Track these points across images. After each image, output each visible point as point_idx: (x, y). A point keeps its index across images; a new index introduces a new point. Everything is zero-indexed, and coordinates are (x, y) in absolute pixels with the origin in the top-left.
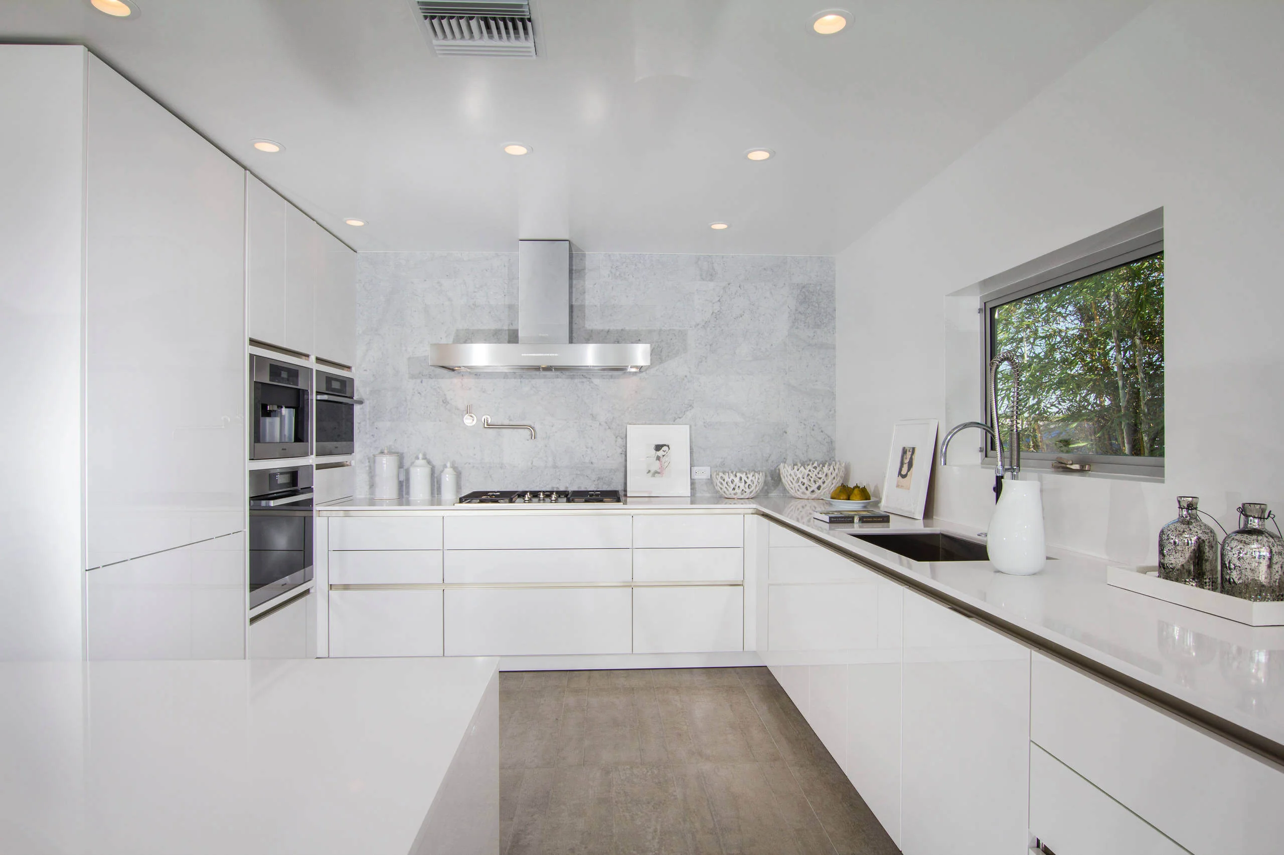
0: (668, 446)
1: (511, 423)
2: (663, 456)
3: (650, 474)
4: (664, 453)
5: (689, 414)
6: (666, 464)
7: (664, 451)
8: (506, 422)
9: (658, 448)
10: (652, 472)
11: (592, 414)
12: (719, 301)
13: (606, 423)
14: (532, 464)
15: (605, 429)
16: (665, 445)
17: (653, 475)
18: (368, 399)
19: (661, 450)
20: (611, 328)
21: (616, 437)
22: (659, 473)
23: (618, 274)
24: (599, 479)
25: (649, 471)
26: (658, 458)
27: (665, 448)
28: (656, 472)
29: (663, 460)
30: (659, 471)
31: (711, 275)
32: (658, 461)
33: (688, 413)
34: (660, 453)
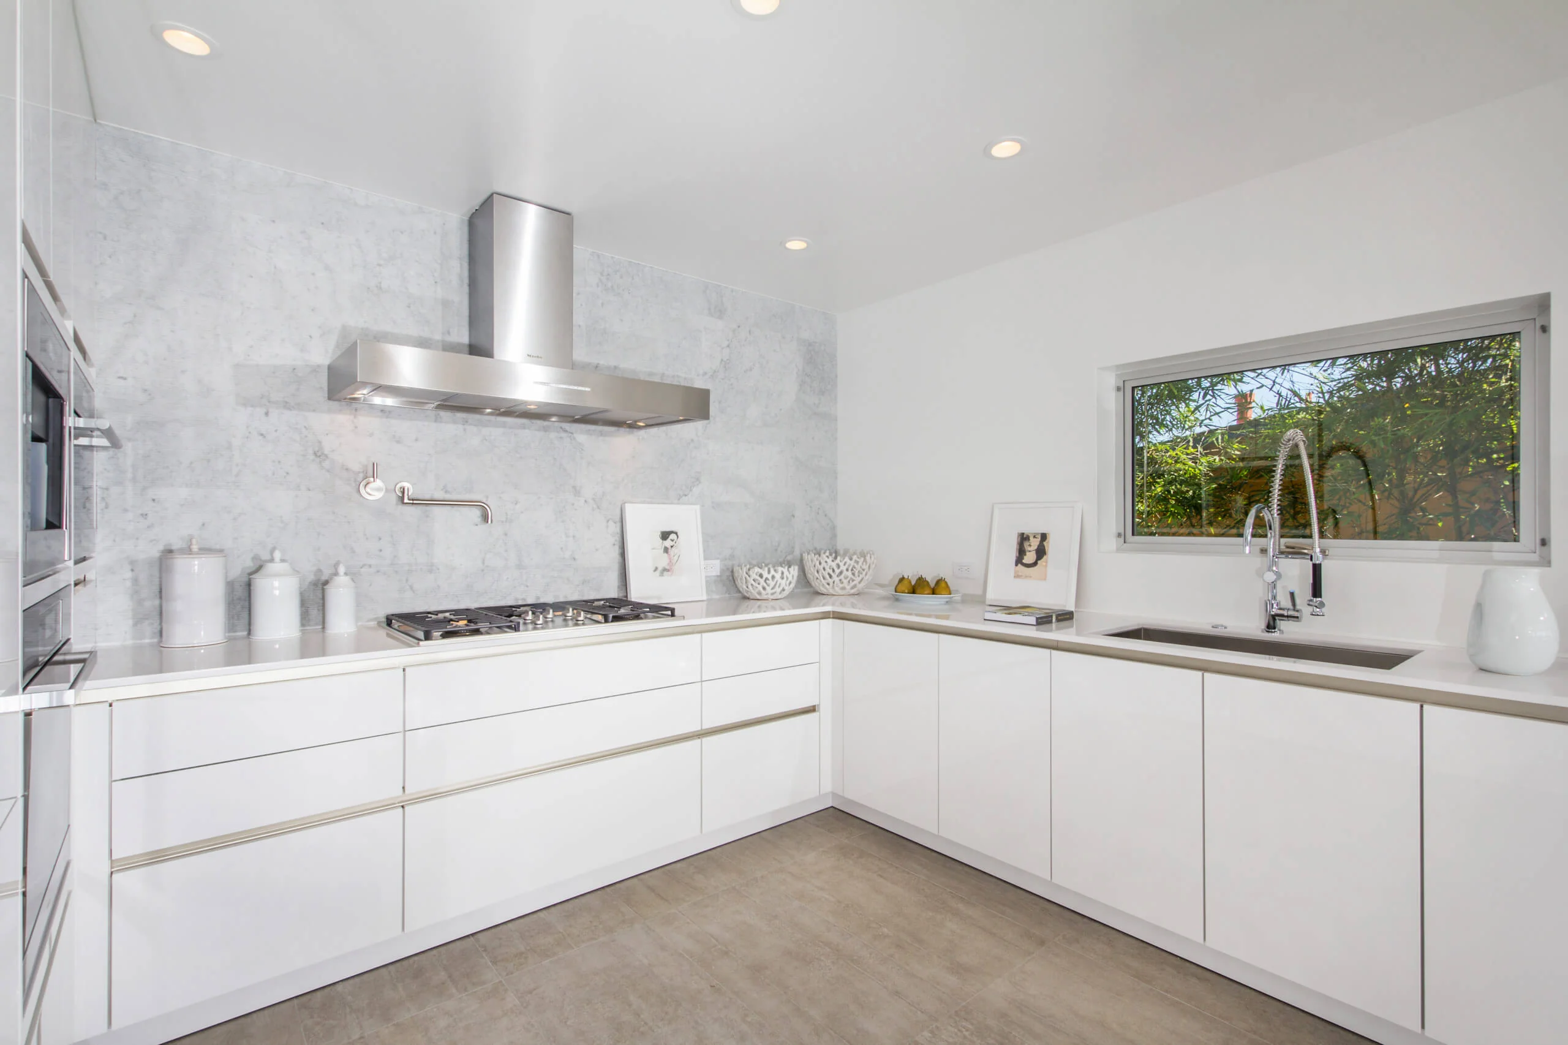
0: (676, 533)
1: (448, 497)
2: (672, 547)
3: (658, 573)
4: (672, 543)
5: (696, 490)
6: (676, 558)
7: (672, 540)
8: (440, 495)
9: (665, 536)
10: (660, 569)
11: (574, 487)
12: (728, 346)
13: (594, 499)
14: (483, 563)
15: (593, 510)
16: (672, 532)
17: (662, 574)
18: (129, 440)
19: (669, 540)
20: (602, 362)
21: (608, 521)
22: (668, 570)
23: (610, 285)
24: (584, 582)
25: (656, 569)
26: (666, 550)
27: (673, 536)
28: (665, 570)
29: (672, 552)
30: (667, 567)
31: (719, 312)
32: (666, 554)
33: (694, 489)
34: (668, 543)
